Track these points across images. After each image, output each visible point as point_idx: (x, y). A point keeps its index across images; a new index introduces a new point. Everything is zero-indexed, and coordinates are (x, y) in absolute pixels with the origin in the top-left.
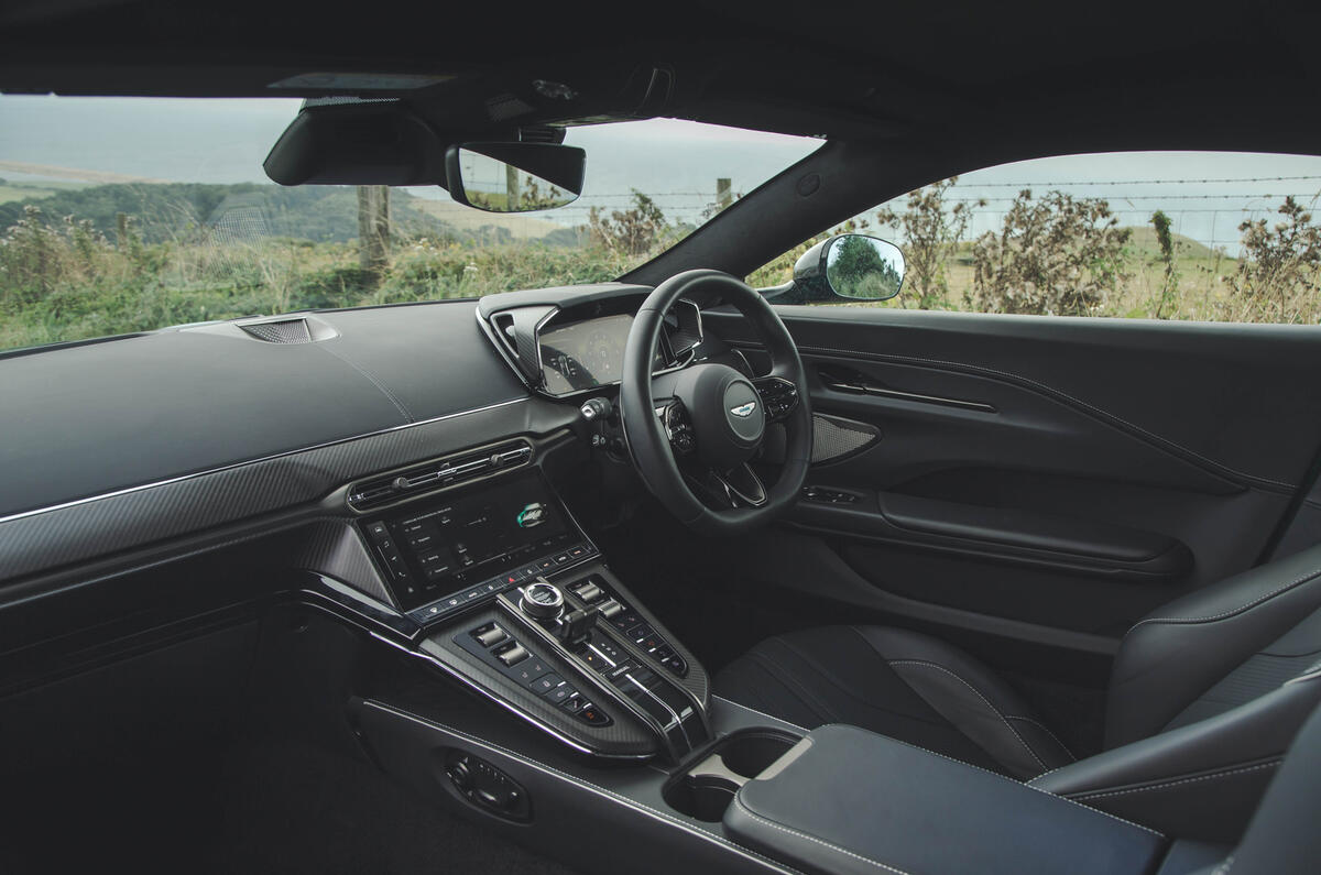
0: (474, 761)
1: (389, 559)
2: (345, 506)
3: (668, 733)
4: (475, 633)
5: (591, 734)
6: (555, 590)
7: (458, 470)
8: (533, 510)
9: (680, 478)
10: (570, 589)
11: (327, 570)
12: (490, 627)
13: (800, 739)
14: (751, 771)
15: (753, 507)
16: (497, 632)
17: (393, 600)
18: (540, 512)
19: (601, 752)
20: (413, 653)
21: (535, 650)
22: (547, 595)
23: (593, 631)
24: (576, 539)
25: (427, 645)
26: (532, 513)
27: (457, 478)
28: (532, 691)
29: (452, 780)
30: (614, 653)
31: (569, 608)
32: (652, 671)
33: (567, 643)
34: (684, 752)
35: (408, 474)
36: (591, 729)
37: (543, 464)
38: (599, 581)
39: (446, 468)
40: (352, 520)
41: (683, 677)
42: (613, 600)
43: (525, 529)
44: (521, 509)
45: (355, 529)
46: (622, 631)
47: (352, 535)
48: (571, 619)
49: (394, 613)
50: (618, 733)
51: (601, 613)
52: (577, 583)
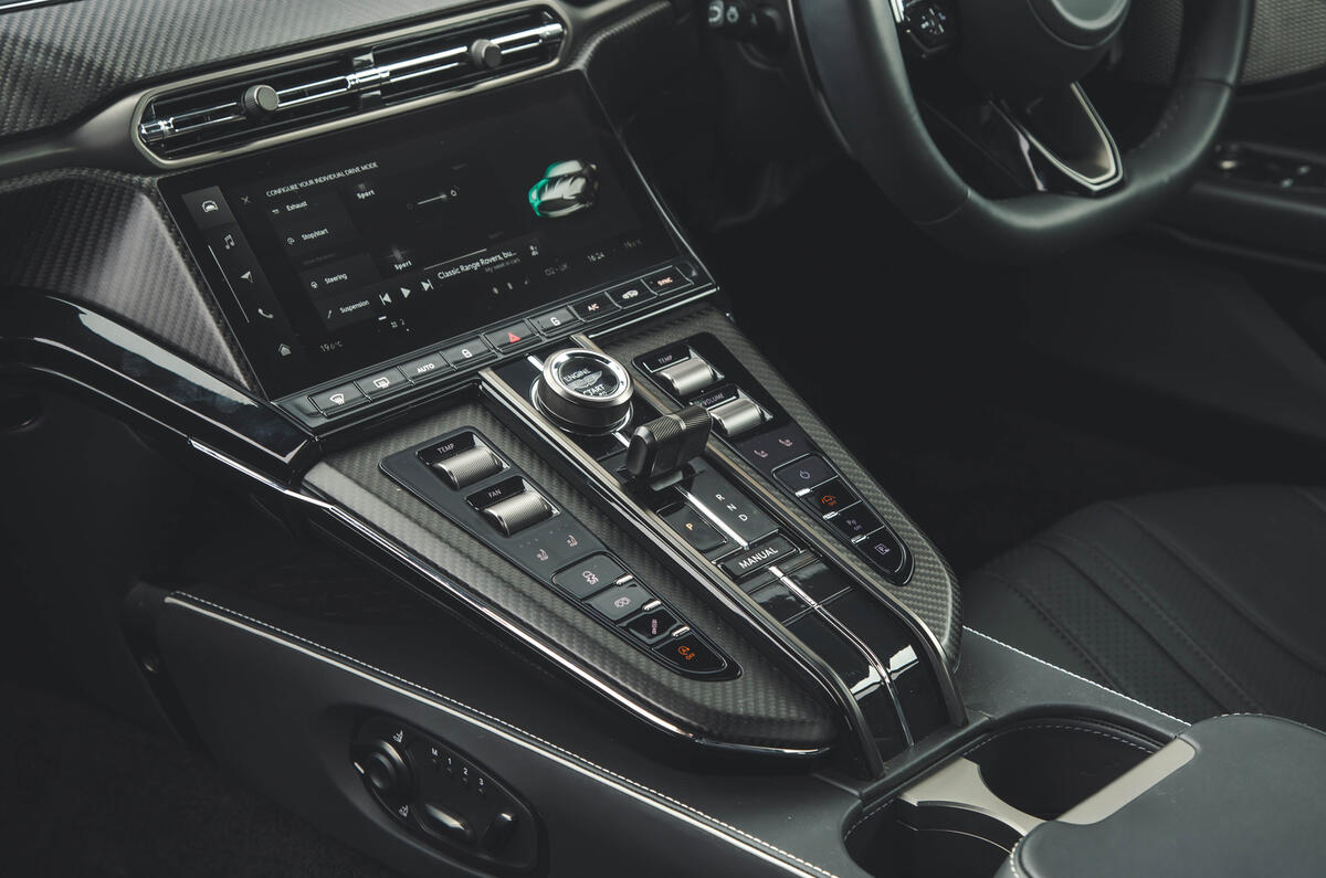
0: (419, 737)
1: (235, 277)
2: (128, 145)
3: (859, 702)
4: (432, 454)
5: (687, 694)
6: (614, 366)
7: (394, 73)
8: (564, 178)
9: (916, 119)
10: (647, 365)
11: (88, 295)
12: (463, 443)
13: (1165, 741)
14: (1047, 801)
15: (1085, 193)
16: (478, 457)
17: (244, 369)
18: (580, 183)
19: (709, 735)
20: (287, 492)
21: (564, 500)
22: (595, 377)
23: (697, 465)
24: (659, 249)
25: (324, 476)
26: (564, 185)
27: (392, 92)
28: (559, 593)
29: (366, 779)
30: (743, 518)
31: (643, 410)
32: (826, 560)
33: (639, 489)
34: (896, 748)
35: (278, 79)
36: (687, 683)
37: (592, 63)
38: (711, 350)
39: (365, 66)
40: (147, 180)
41: (898, 580)
42: (743, 397)
43: (545, 223)
44: (536, 173)
45: (156, 201)
46: (761, 468)
47: (147, 217)
48: (651, 434)
49: (247, 401)
50: (747, 696)
51: (718, 426)
52: (663, 352)
